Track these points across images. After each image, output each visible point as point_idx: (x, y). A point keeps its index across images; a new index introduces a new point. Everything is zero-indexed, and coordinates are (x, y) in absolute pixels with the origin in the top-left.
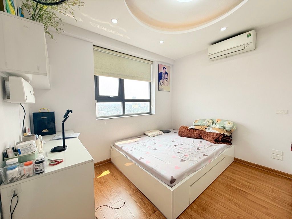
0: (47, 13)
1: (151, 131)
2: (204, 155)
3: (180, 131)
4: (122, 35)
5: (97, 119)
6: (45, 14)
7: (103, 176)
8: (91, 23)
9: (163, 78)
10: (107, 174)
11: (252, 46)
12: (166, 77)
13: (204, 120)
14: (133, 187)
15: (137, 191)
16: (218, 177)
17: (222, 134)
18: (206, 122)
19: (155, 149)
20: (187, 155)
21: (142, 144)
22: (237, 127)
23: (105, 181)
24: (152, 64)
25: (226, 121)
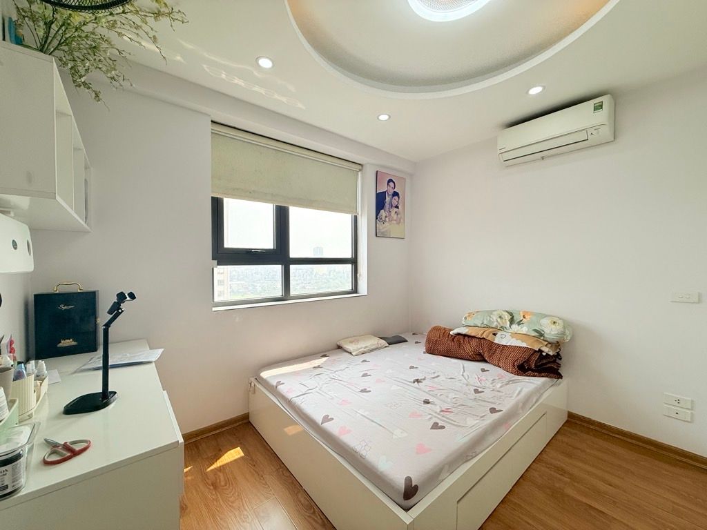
0: (84, 35)
1: (354, 339)
2: (493, 410)
3: (429, 341)
4: (284, 99)
5: (214, 309)
6: (80, 37)
7: (223, 466)
8: (205, 66)
9: (387, 205)
10: (236, 457)
11: (606, 132)
12: (395, 203)
13: (490, 313)
14: (302, 500)
15: (314, 512)
16: (529, 467)
17: (536, 351)
18: (495, 318)
19: (364, 391)
20: (447, 411)
21: (331, 375)
22: (573, 335)
23: (227, 481)
24: (360, 170)
25: (545, 316)
